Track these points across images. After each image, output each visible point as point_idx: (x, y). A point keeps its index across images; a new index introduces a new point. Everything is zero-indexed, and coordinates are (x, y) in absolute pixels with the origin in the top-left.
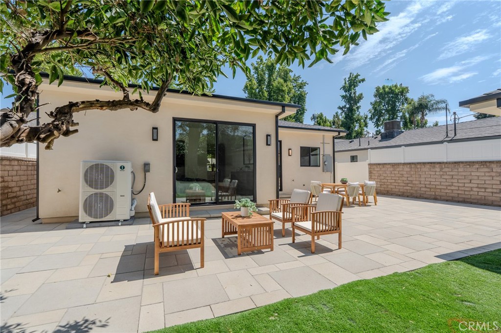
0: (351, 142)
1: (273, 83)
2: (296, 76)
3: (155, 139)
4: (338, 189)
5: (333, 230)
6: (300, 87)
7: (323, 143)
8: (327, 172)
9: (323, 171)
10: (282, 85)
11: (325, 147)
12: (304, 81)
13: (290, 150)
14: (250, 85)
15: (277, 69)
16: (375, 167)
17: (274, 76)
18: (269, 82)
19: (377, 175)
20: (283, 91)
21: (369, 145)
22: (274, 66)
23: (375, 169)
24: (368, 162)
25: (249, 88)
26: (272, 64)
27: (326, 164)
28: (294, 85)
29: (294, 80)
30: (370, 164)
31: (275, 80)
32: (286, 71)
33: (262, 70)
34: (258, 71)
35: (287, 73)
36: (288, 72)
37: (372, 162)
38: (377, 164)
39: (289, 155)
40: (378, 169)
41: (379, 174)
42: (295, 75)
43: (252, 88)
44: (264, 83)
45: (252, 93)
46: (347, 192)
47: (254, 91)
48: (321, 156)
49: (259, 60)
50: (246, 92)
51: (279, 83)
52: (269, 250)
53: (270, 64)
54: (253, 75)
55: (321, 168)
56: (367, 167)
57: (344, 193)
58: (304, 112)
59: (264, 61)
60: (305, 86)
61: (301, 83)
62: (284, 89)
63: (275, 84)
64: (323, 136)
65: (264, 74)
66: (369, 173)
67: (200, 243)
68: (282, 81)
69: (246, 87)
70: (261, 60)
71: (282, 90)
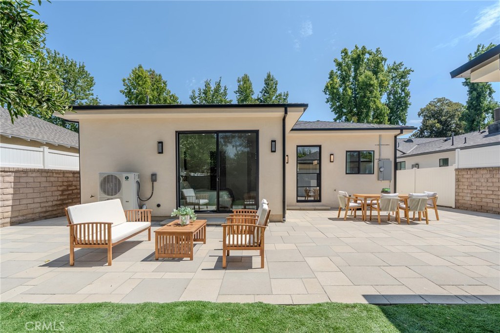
0: (446, 141)
1: (359, 78)
2: (397, 64)
3: (161, 152)
4: (372, 201)
5: (252, 246)
6: (402, 77)
7: (379, 145)
8: (383, 180)
9: (378, 180)
10: (371, 79)
11: (382, 150)
12: (408, 69)
13: (332, 156)
14: (330, 85)
15: (365, 60)
16: (464, 173)
17: (362, 69)
18: (355, 78)
19: (467, 184)
20: (372, 85)
21: (465, 142)
22: (360, 58)
23: (465, 176)
24: (455, 166)
25: (330, 88)
26: (359, 56)
27: (381, 170)
28: (394, 76)
29: (395, 69)
30: (456, 170)
31: (362, 74)
32: (377, 60)
33: (348, 65)
34: (342, 68)
35: (378, 63)
36: (380, 61)
37: (460, 167)
38: (467, 169)
39: (331, 162)
40: (468, 176)
41: (469, 182)
42: (395, 63)
43: (333, 88)
44: (349, 79)
45: (333, 93)
46: (379, 206)
47: (335, 91)
48: (376, 162)
49: (343, 54)
50: (327, 93)
51: (366, 77)
52: (189, 259)
53: (355, 56)
54: (337, 72)
55: (374, 177)
56: (454, 173)
57: (376, 206)
58: (406, 107)
59: (349, 54)
60: (409, 74)
61: (403, 72)
62: (372, 82)
63: (361, 78)
64: (380, 136)
65: (350, 69)
66: (456, 182)
67: (106, 244)
68: (370, 73)
69: (327, 87)
70: (346, 53)
71: (370, 84)
